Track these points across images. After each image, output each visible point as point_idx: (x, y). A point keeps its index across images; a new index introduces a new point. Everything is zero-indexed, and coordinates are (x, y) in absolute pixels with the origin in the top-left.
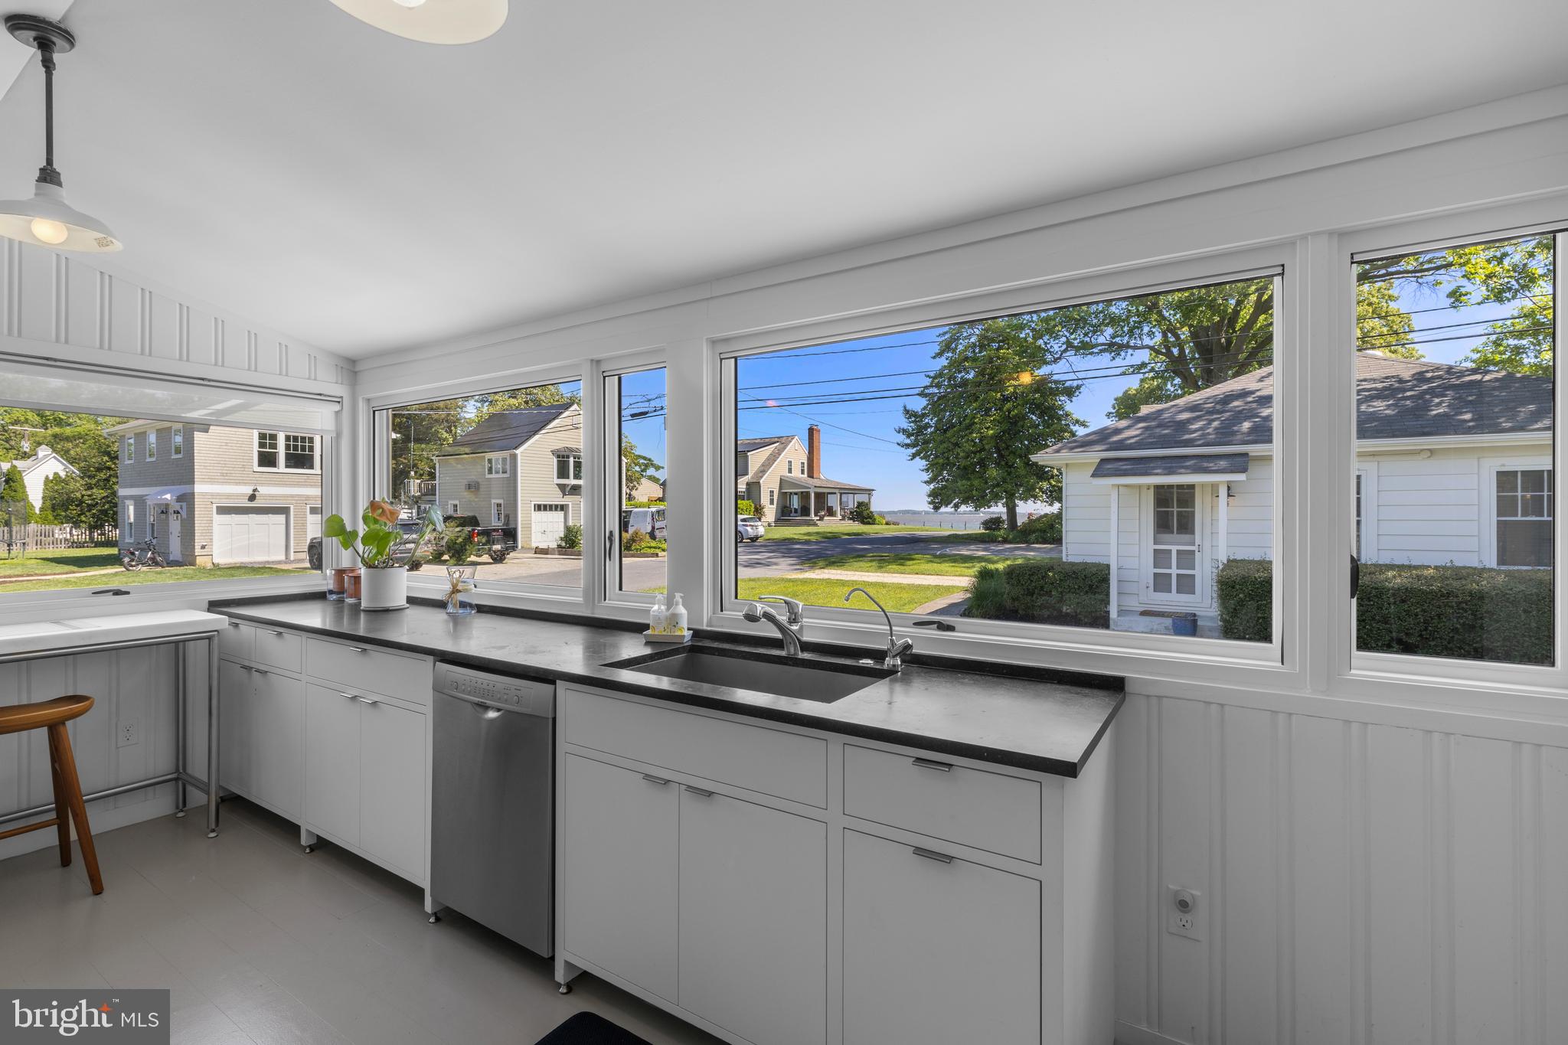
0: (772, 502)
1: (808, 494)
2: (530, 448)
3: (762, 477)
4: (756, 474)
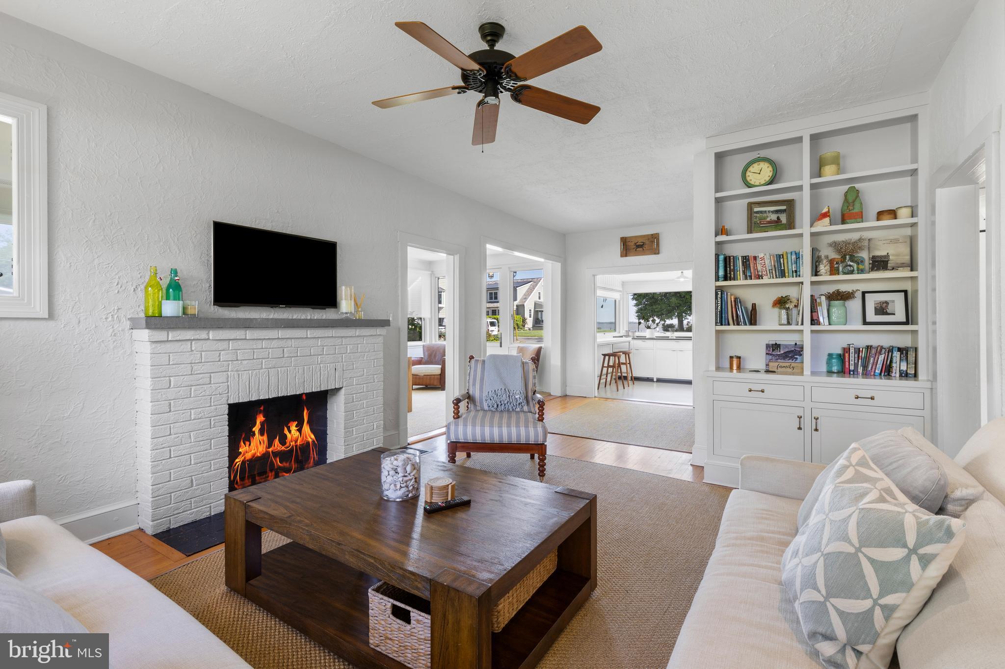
0: (530, 317)
3: (525, 302)
4: (521, 300)
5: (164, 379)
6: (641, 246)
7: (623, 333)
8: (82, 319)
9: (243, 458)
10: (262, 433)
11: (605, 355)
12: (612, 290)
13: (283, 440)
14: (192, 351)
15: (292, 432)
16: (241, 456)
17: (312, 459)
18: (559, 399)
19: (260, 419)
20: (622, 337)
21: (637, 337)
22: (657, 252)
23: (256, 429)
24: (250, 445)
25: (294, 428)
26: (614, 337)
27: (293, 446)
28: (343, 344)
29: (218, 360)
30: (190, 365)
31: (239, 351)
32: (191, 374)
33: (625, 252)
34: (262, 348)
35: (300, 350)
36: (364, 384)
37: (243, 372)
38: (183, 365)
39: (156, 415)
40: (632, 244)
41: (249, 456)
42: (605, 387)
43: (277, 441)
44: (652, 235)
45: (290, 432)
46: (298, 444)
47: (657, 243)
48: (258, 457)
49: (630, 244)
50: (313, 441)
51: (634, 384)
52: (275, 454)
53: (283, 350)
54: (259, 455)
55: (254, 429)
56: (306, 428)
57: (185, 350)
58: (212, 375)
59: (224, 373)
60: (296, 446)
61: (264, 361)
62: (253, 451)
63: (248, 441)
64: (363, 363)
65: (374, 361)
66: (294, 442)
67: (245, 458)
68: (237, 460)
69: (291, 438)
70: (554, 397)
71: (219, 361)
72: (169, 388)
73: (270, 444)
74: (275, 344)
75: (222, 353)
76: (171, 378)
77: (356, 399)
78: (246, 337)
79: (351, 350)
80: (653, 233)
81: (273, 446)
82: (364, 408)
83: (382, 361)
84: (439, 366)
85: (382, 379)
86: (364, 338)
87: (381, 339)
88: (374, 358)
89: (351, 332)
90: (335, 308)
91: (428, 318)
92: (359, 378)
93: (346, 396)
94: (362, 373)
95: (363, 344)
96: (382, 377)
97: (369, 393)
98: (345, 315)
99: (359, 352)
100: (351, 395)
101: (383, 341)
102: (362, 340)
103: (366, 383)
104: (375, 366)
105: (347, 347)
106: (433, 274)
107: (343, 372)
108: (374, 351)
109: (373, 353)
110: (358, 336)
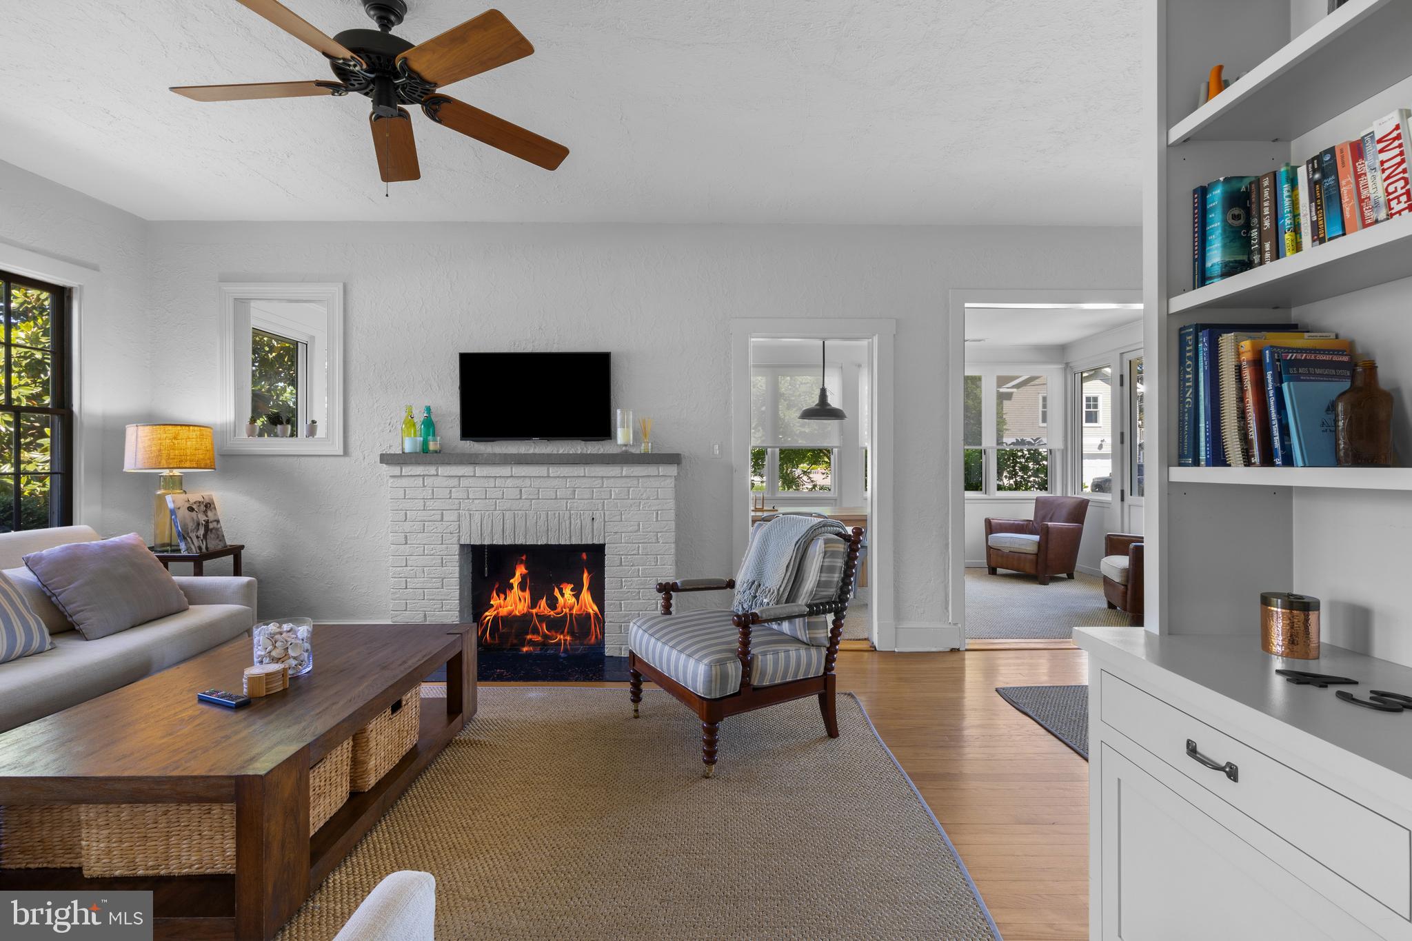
5: (400, 512)
8: (366, 455)
9: (496, 612)
10: (522, 587)
13: (553, 604)
14: (424, 486)
15: (566, 596)
16: (493, 609)
17: (594, 636)
19: (521, 570)
23: (515, 581)
24: (505, 599)
25: (568, 591)
27: (566, 614)
28: (605, 486)
29: (448, 497)
30: (422, 500)
31: (470, 489)
32: (424, 510)
34: (495, 487)
35: (542, 491)
36: (640, 543)
37: (475, 512)
38: (416, 500)
39: (395, 546)
41: (504, 612)
43: (543, 602)
45: (563, 595)
46: (574, 612)
48: (515, 616)
50: (596, 614)
52: (541, 618)
53: (521, 490)
54: (518, 614)
55: (511, 581)
56: (586, 596)
57: (417, 486)
58: (444, 512)
59: (456, 511)
60: (571, 615)
61: (498, 501)
62: (509, 607)
63: (503, 593)
64: (637, 514)
65: (657, 513)
66: (567, 610)
67: (498, 613)
68: (487, 613)
69: (564, 603)
71: (450, 498)
72: (405, 521)
73: (534, 604)
74: (510, 482)
75: (453, 490)
76: (408, 512)
77: (624, 562)
78: (475, 473)
79: (616, 494)
81: (538, 607)
82: (639, 577)
83: (672, 515)
84: (1036, 538)
85: (673, 540)
86: (639, 480)
87: (670, 483)
88: (656, 508)
89: (614, 470)
90: (611, 439)
91: (1058, 450)
92: (631, 534)
93: (609, 556)
94: (636, 527)
95: (636, 487)
96: (671, 536)
97: (648, 556)
98: (624, 448)
99: (632, 499)
100: (617, 556)
101: (673, 485)
102: (635, 482)
103: (643, 543)
104: (659, 519)
105: (611, 490)
106: (1069, 368)
107: (604, 524)
108: (657, 499)
109: (655, 501)
110: (625, 477)
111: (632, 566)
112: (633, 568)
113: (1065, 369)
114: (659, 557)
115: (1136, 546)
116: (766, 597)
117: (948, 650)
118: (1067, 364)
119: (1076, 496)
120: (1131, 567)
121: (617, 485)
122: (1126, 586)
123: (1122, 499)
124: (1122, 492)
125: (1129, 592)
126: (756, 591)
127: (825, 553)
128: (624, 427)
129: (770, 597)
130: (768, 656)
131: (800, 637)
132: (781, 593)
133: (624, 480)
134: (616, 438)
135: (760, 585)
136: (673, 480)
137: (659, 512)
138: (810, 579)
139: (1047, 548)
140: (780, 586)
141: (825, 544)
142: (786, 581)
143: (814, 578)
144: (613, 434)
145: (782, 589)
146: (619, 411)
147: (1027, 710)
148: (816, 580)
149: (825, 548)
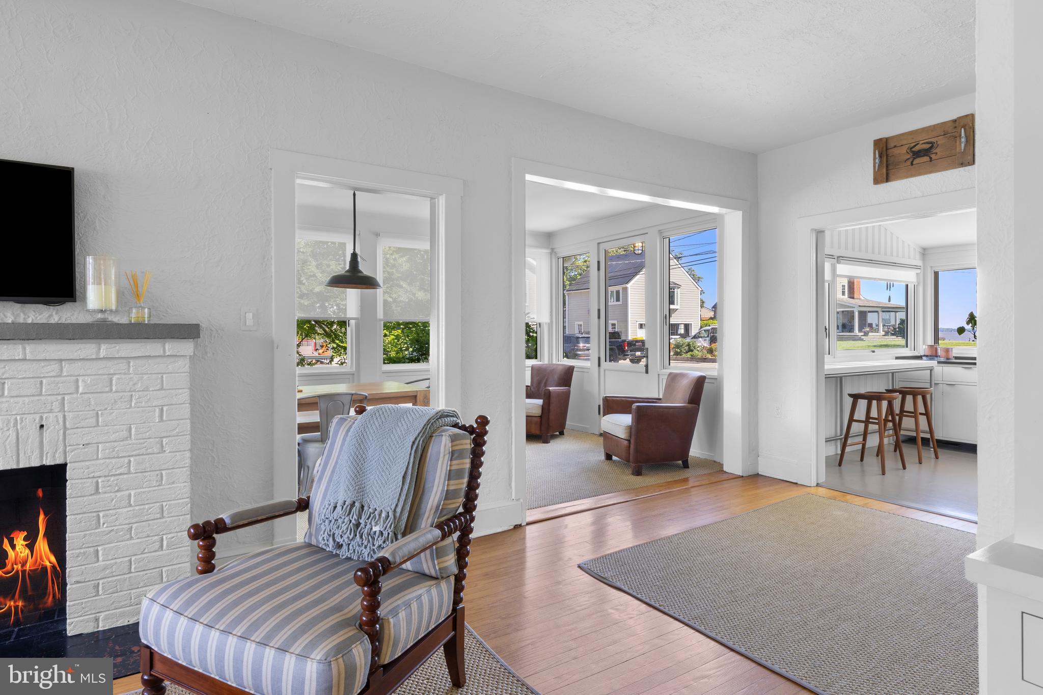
1: (853, 312)
2: (636, 283)
6: (926, 152)
7: (922, 349)
11: (856, 397)
12: (894, 265)
18: (739, 482)
20: (919, 358)
21: (956, 358)
22: (967, 159)
26: (897, 358)
28: (66, 374)
33: (884, 171)
36: (132, 456)
40: (904, 150)
42: (862, 460)
44: (955, 121)
46: (28, 568)
47: (966, 137)
49: (896, 151)
51: (937, 457)
64: (125, 413)
70: (731, 477)
77: (103, 487)
80: (955, 117)
82: (130, 506)
83: (186, 411)
84: (540, 402)
85: (188, 446)
86: (129, 362)
87: (183, 365)
88: (160, 403)
89: (86, 349)
90: (75, 301)
91: (546, 323)
92: (116, 444)
93: (73, 482)
94: (125, 434)
95: (125, 374)
96: (185, 442)
97: (146, 474)
98: (100, 316)
99: (116, 392)
100: (90, 480)
101: (187, 369)
102: (122, 366)
103: (136, 456)
104: (164, 418)
105: (77, 381)
106: (553, 254)
107: (64, 433)
108: (162, 389)
109: (158, 392)
110: (104, 358)
111: (118, 491)
112: (119, 494)
113: (551, 254)
114: (164, 472)
115: (638, 406)
116: (376, 524)
117: (512, 527)
118: (553, 249)
119: (559, 363)
120: (634, 424)
121: (89, 372)
122: (629, 441)
123: (599, 365)
124: (599, 358)
125: (632, 446)
126: (360, 517)
127: (453, 453)
128: (99, 284)
129: (384, 523)
130: (400, 614)
131: (427, 572)
132: (398, 515)
133: (101, 364)
134: (84, 299)
135: (363, 507)
136: (187, 361)
137: (165, 409)
138: (435, 489)
139: (549, 410)
140: (397, 505)
141: (452, 441)
142: (403, 498)
143: (440, 488)
144: (78, 294)
145: (399, 510)
146: (90, 260)
147: (618, 584)
148: (443, 490)
149: (452, 446)
